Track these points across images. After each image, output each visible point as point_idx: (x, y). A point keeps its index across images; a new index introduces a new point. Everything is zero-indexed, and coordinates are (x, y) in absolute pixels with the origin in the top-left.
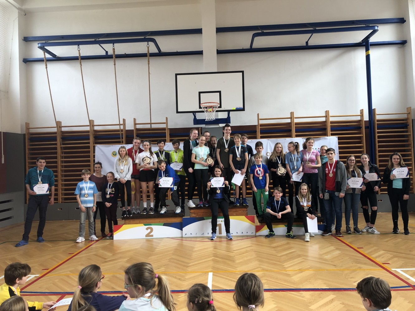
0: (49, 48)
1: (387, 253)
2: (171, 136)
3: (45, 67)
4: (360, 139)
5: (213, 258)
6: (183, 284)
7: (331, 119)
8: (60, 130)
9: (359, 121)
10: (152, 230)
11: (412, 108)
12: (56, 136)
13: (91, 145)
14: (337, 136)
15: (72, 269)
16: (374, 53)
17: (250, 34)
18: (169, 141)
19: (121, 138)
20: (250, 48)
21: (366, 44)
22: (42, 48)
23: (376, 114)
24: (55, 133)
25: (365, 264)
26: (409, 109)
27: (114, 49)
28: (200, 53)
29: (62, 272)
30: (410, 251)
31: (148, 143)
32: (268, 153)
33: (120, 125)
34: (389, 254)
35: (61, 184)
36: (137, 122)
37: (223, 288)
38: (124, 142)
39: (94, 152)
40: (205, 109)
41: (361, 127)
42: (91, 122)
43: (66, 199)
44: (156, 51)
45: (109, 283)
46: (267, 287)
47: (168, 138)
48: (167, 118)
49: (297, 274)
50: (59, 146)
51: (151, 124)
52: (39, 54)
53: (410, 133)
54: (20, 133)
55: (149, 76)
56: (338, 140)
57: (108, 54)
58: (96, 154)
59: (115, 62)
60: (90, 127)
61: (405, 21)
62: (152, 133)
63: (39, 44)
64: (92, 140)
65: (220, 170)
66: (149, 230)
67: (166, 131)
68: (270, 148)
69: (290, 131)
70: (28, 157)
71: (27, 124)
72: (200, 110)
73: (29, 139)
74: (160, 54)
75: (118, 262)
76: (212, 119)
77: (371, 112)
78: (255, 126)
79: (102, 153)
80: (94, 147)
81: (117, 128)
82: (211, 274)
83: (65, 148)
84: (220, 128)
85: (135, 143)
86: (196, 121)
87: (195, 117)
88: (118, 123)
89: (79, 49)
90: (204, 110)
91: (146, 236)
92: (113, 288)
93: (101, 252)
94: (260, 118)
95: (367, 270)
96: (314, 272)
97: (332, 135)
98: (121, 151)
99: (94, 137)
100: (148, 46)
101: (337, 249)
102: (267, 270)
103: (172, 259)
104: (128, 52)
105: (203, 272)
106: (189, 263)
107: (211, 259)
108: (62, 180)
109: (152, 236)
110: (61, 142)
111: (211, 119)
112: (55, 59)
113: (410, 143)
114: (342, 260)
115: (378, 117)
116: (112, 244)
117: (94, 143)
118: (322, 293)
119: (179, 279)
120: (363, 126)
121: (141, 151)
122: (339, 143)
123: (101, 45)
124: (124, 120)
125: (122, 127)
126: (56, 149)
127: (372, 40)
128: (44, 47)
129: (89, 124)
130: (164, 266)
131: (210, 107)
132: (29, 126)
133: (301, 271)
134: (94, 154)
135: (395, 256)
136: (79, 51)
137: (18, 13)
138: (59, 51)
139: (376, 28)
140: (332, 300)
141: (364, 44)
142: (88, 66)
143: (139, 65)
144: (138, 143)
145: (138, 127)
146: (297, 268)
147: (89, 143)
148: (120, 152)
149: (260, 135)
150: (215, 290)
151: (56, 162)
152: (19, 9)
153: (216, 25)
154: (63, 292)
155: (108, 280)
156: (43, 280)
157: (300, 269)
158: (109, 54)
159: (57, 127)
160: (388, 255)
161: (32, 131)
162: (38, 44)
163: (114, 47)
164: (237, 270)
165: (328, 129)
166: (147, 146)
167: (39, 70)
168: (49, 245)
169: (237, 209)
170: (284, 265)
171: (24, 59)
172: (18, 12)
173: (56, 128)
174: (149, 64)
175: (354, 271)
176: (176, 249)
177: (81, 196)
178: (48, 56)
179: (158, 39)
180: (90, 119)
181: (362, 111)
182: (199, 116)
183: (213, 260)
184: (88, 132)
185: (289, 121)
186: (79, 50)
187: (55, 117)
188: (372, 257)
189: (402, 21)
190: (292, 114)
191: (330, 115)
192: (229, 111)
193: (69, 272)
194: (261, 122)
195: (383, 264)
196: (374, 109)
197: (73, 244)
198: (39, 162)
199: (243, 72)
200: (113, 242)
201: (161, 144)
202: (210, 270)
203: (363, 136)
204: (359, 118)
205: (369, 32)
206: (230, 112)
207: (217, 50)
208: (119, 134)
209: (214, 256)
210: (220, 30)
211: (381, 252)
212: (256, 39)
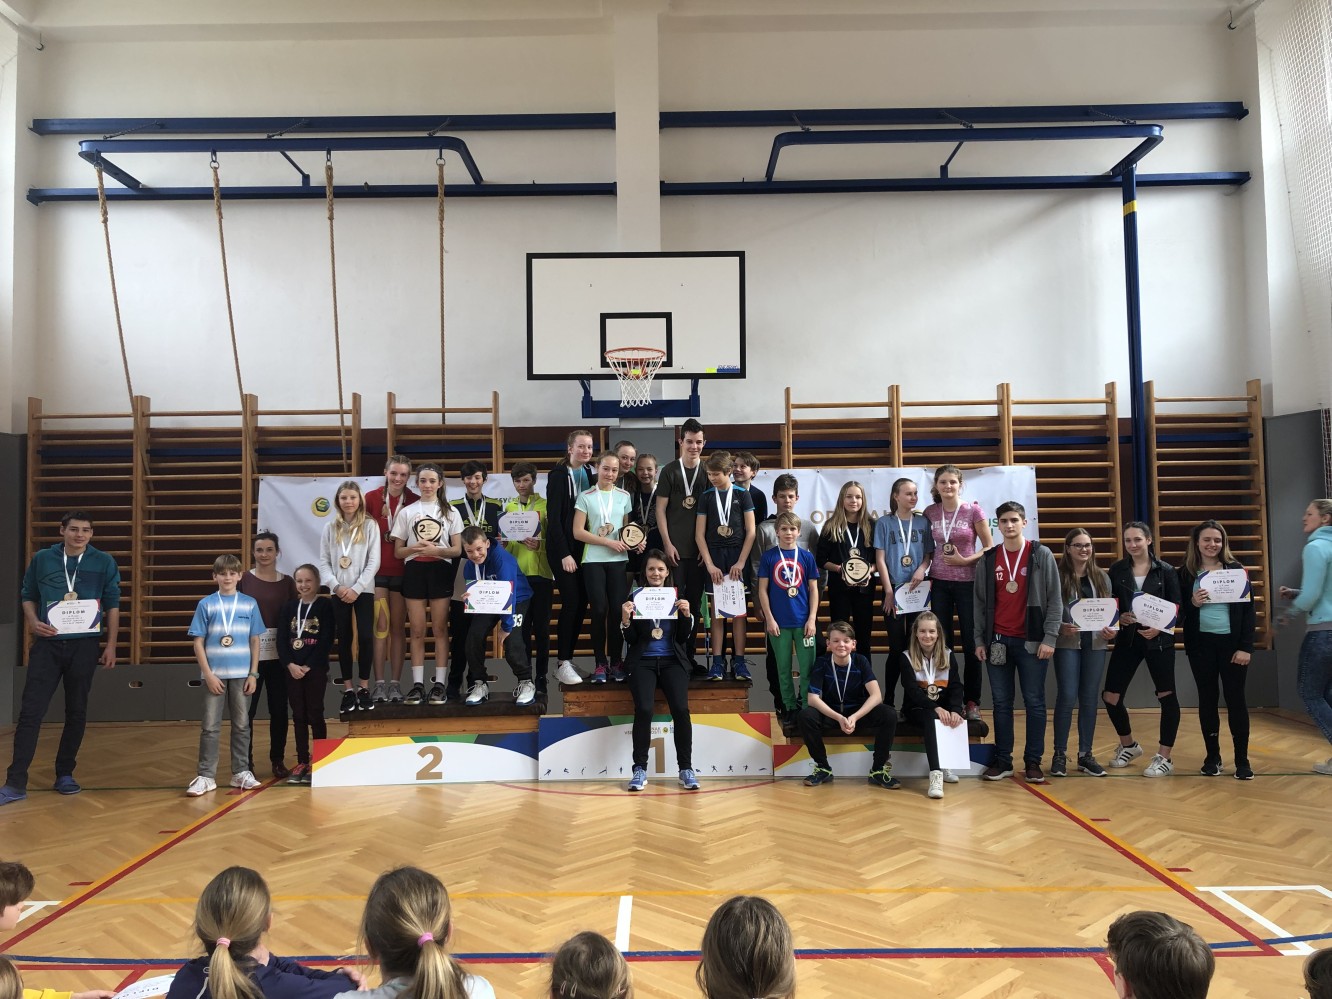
0: (116, 158)
1: (1183, 836)
2: (509, 451)
3: (102, 219)
4: (1105, 476)
5: (636, 849)
6: (537, 932)
7: (1017, 411)
8: (144, 427)
9: (1102, 420)
10: (438, 756)
11: (1263, 383)
12: (132, 444)
13: (246, 476)
14: (1034, 465)
15: (170, 883)
16: (1150, 209)
17: (767, 136)
18: (501, 467)
19: (344, 455)
20: (765, 180)
21: (1123, 181)
22: (93, 157)
23: (1153, 400)
24: (128, 435)
25: (1114, 870)
26: (1254, 385)
27: (329, 169)
28: (608, 190)
29: (139, 894)
30: (1255, 831)
31: (434, 475)
32: (816, 512)
33: (342, 412)
34: (1190, 840)
35: (142, 602)
36: (397, 406)
37: (666, 947)
38: (354, 469)
39: (255, 500)
40: (621, 370)
41: (1109, 439)
42: (249, 401)
43: (156, 651)
44: (466, 179)
45: (293, 929)
46: (807, 943)
47: (497, 457)
48: (496, 395)
49: (902, 902)
50: (138, 478)
51: (443, 411)
52: (82, 175)
53: (1255, 461)
54: (10, 432)
55: (442, 259)
56: (1037, 477)
57: (312, 185)
58: (262, 505)
59: (331, 211)
60: (245, 418)
61: (1246, 112)
62: (448, 441)
63: (84, 144)
64: (248, 459)
65: (662, 565)
66: (430, 758)
67: (493, 437)
68: (822, 499)
69: (886, 444)
70: (33, 512)
71: (34, 404)
72: (605, 371)
73: (38, 452)
74: (480, 190)
75: (325, 860)
76: (641, 402)
77: (1140, 391)
78: (777, 427)
79: (281, 504)
80: (256, 483)
81: (333, 421)
82: (626, 902)
83: (159, 485)
84: (666, 429)
85: (394, 473)
86: (591, 407)
87: (587, 392)
88: (337, 408)
89: (214, 165)
90: (616, 373)
91: (422, 775)
92: (305, 946)
93: (270, 824)
94: (793, 401)
95: (1121, 889)
96: (957, 896)
97: (1018, 460)
98: (344, 498)
99: (256, 451)
100: (441, 162)
101: (1030, 823)
102: (807, 890)
103: (503, 850)
104: (375, 180)
105: (603, 895)
106: (560, 866)
107: (628, 851)
108: (146, 590)
109: (439, 775)
110: (146, 463)
111: (638, 402)
112: (134, 193)
113: (1256, 492)
114: (1045, 858)
115: (1159, 409)
116: (306, 802)
117: (255, 469)
118: (978, 964)
119: (525, 917)
120: (1113, 434)
121: (411, 498)
122: (1040, 488)
123: (288, 153)
124: (356, 398)
125: (348, 420)
126: (128, 485)
127: (1143, 167)
128: (100, 152)
129: (239, 408)
130: (477, 873)
131: (636, 364)
132: (41, 412)
133: (914, 891)
134: (254, 506)
135: (1207, 848)
136: (216, 172)
137: (17, 42)
138: (147, 167)
139: (1156, 131)
140: (1012, 984)
141: (1119, 179)
142: (242, 219)
143: (411, 223)
144: (403, 475)
145: (402, 420)
146: (901, 881)
147: (238, 469)
148: (341, 501)
149: (792, 457)
150: (638, 953)
151: (127, 530)
152: (20, 28)
153: (660, 103)
154: (138, 958)
155: (289, 921)
156: (71, 918)
157: (911, 887)
158: (313, 183)
159: (135, 414)
160: (1187, 842)
161: (49, 426)
162: (81, 143)
163: (329, 163)
164: (710, 887)
165: (1004, 441)
166: (428, 484)
167: (81, 226)
168: (97, 803)
169: (714, 691)
170: (861, 874)
171: (31, 191)
172: (19, 39)
173: (132, 419)
174: (442, 220)
175: (1080, 892)
176: (516, 820)
177: (208, 642)
178: (111, 183)
179: (474, 141)
180: (244, 393)
181: (1111, 389)
182: (601, 392)
183: (634, 855)
184: (236, 432)
185: (882, 413)
186: (215, 169)
187: (129, 381)
188: (1138, 848)
189: (1235, 112)
190: (894, 391)
191: (1014, 396)
192: (695, 378)
193: (158, 894)
194: (798, 415)
195: (1171, 870)
196: (1149, 384)
197: (176, 802)
198: (68, 528)
199: (741, 255)
200: (309, 794)
201: (474, 480)
202: (626, 887)
203: (1113, 468)
204: (1101, 410)
205: (1135, 142)
206: (700, 380)
207: (662, 183)
208: (340, 442)
209: (639, 844)
210: (670, 120)
211: (1164, 834)
212: (785, 151)
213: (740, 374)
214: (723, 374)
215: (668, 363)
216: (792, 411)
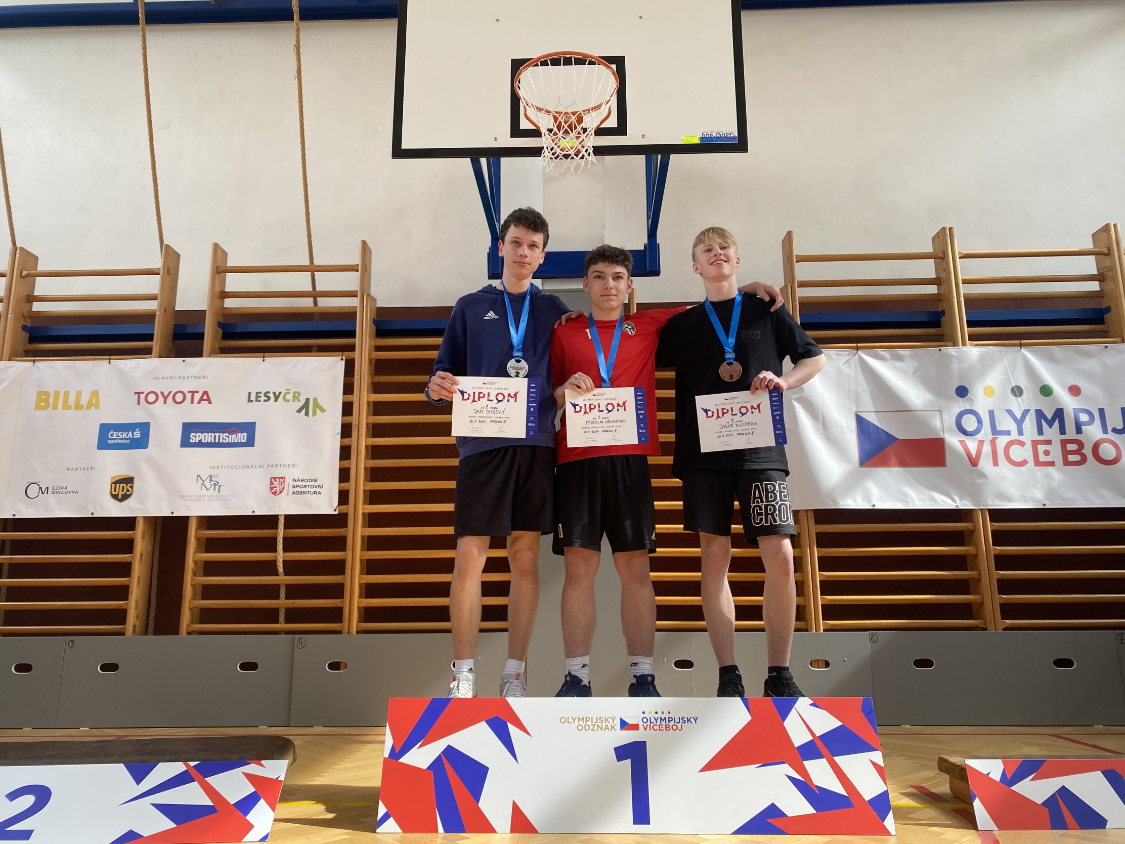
33: (145, 273)
36: (230, 263)
48: (365, 246)
51: (289, 269)
60: (13, 282)
67: (359, 307)
72: (517, 143)
99: (25, 328)
124: (170, 252)
190: (943, 237)
192: (659, 159)
213: (740, 144)
214: (709, 146)
215: (621, 129)
216: (797, 266)
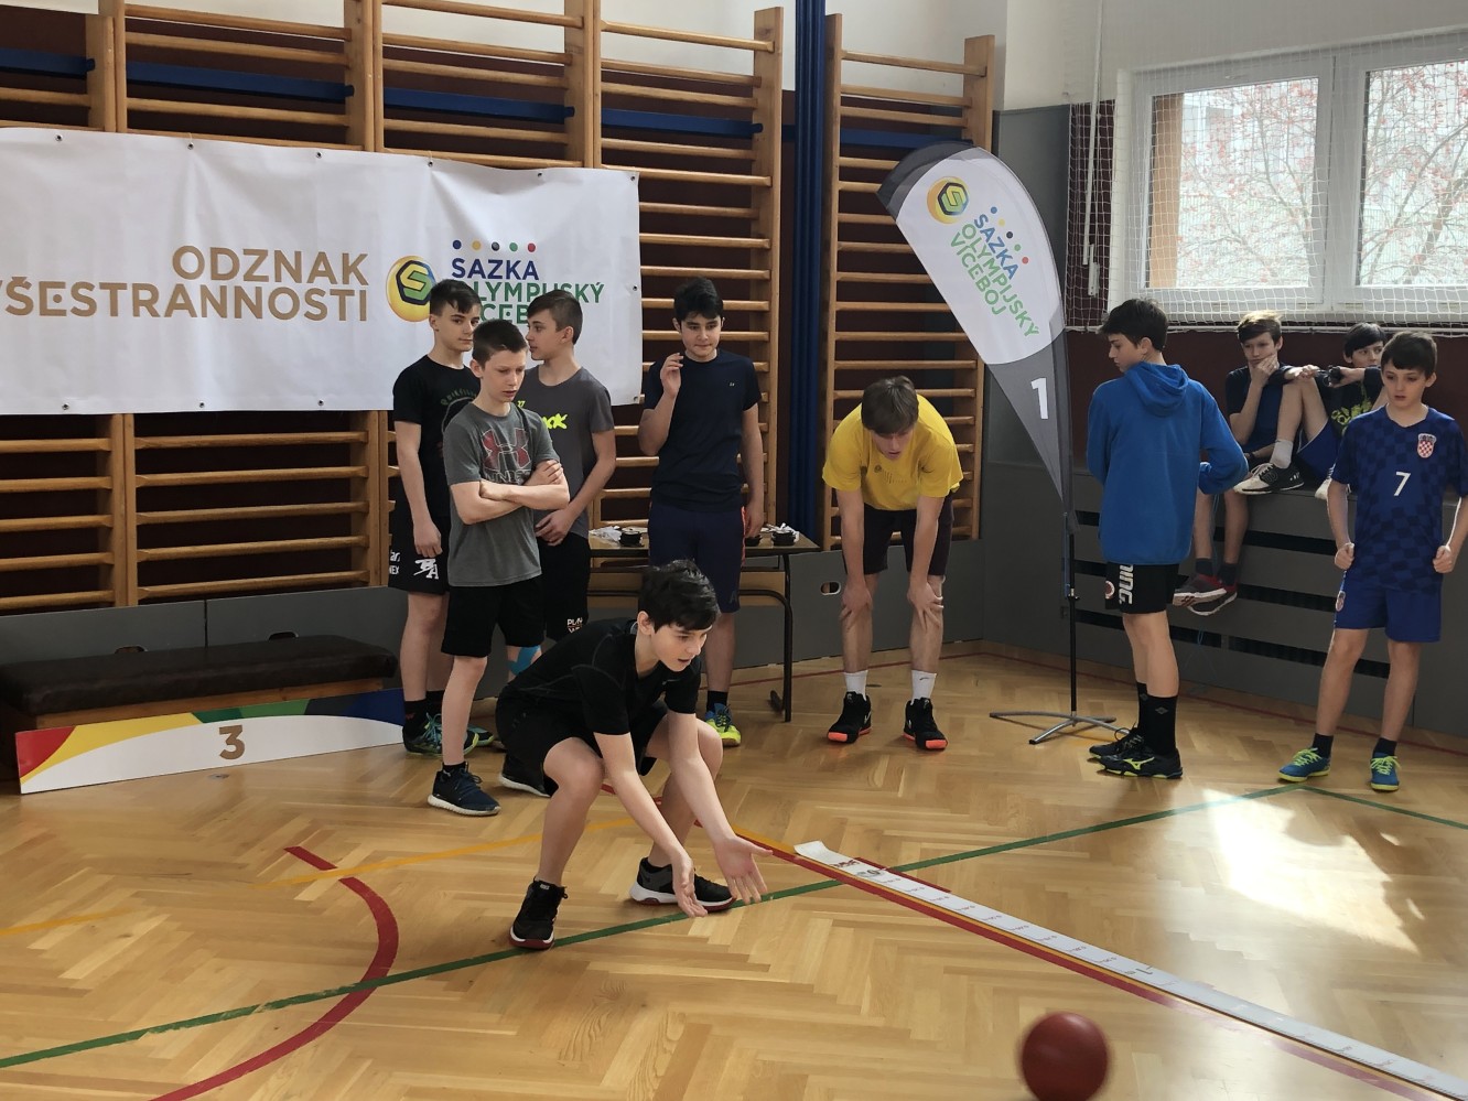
4: (752, 204)
7: (614, 50)
9: (746, 88)
14: (637, 171)
23: (838, 56)
26: (978, 44)
32: (186, 249)
41: (763, 130)
56: (641, 198)
77: (814, 34)
97: (611, 157)
120: (772, 118)
122: (648, 222)
149: (125, 102)
165: (584, 113)
181: (770, 22)
191: (608, 15)
196: (836, 19)
203: (769, 188)
204: (741, 65)
